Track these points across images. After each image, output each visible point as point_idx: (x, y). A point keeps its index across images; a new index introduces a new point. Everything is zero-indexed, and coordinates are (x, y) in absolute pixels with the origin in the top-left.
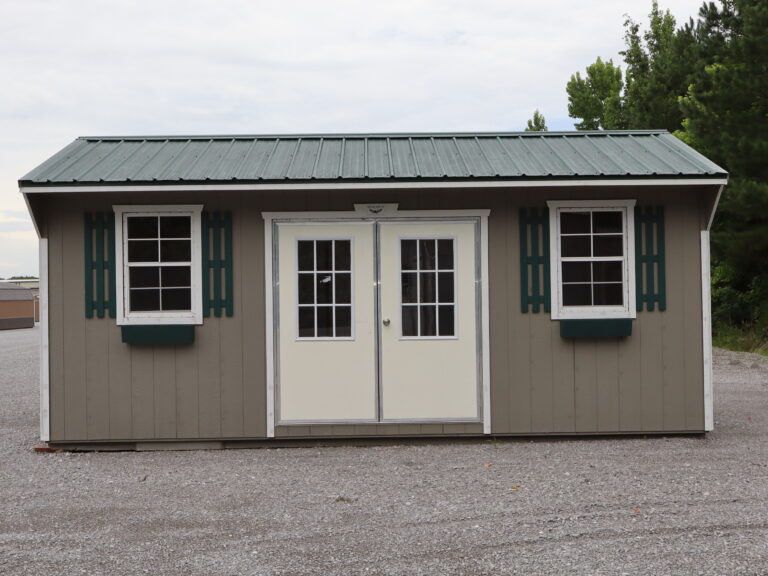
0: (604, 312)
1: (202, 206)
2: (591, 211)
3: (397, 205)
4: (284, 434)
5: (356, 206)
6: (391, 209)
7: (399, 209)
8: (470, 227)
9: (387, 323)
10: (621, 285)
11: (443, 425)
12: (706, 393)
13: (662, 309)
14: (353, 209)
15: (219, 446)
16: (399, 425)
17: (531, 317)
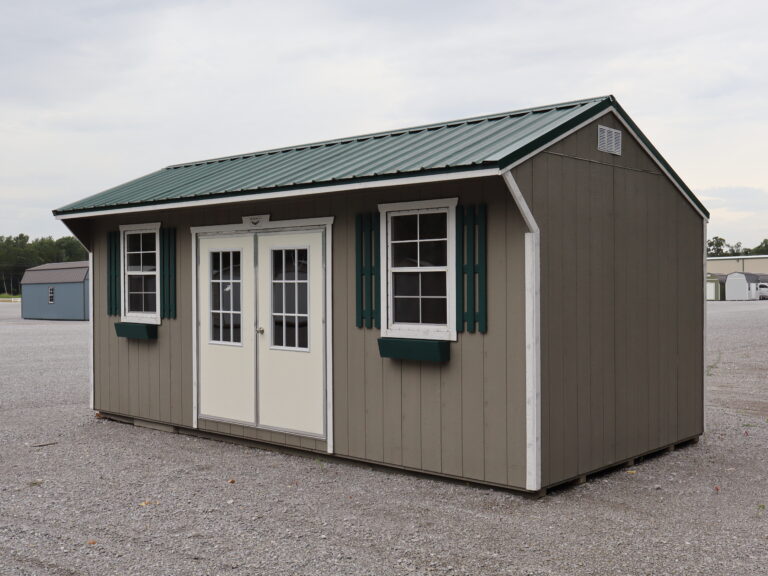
0: (427, 332)
2: (418, 213)
3: (268, 216)
4: (203, 427)
5: (244, 219)
6: (264, 221)
7: (271, 220)
8: (318, 236)
9: (262, 332)
10: (445, 300)
11: (300, 437)
12: (528, 441)
13: (484, 331)
14: (241, 222)
15: (172, 430)
16: (271, 432)
17: (365, 332)
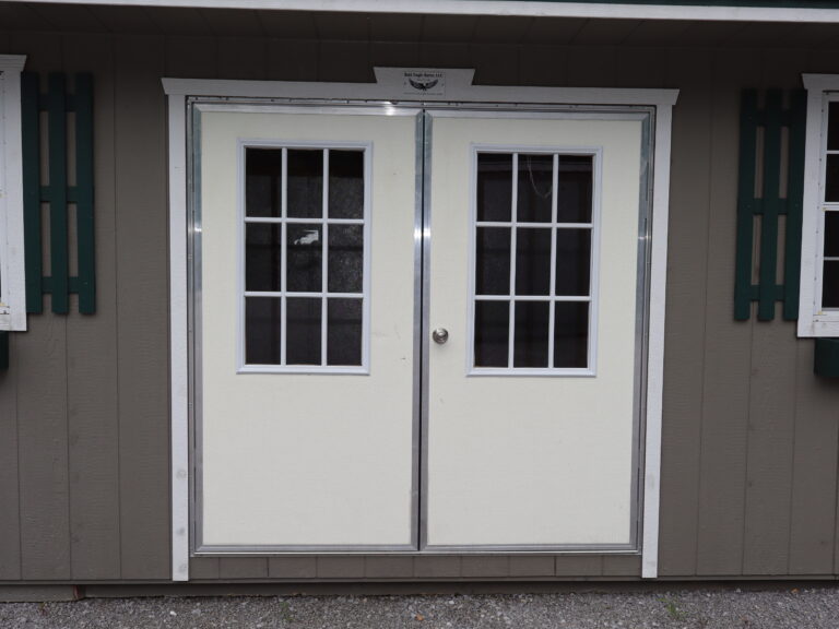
1: (25, 57)
3: (470, 74)
4: (209, 574)
5: (378, 71)
6: (457, 82)
7: (475, 82)
9: (441, 338)
11: (556, 558)
15: (69, 596)
16: (461, 558)
